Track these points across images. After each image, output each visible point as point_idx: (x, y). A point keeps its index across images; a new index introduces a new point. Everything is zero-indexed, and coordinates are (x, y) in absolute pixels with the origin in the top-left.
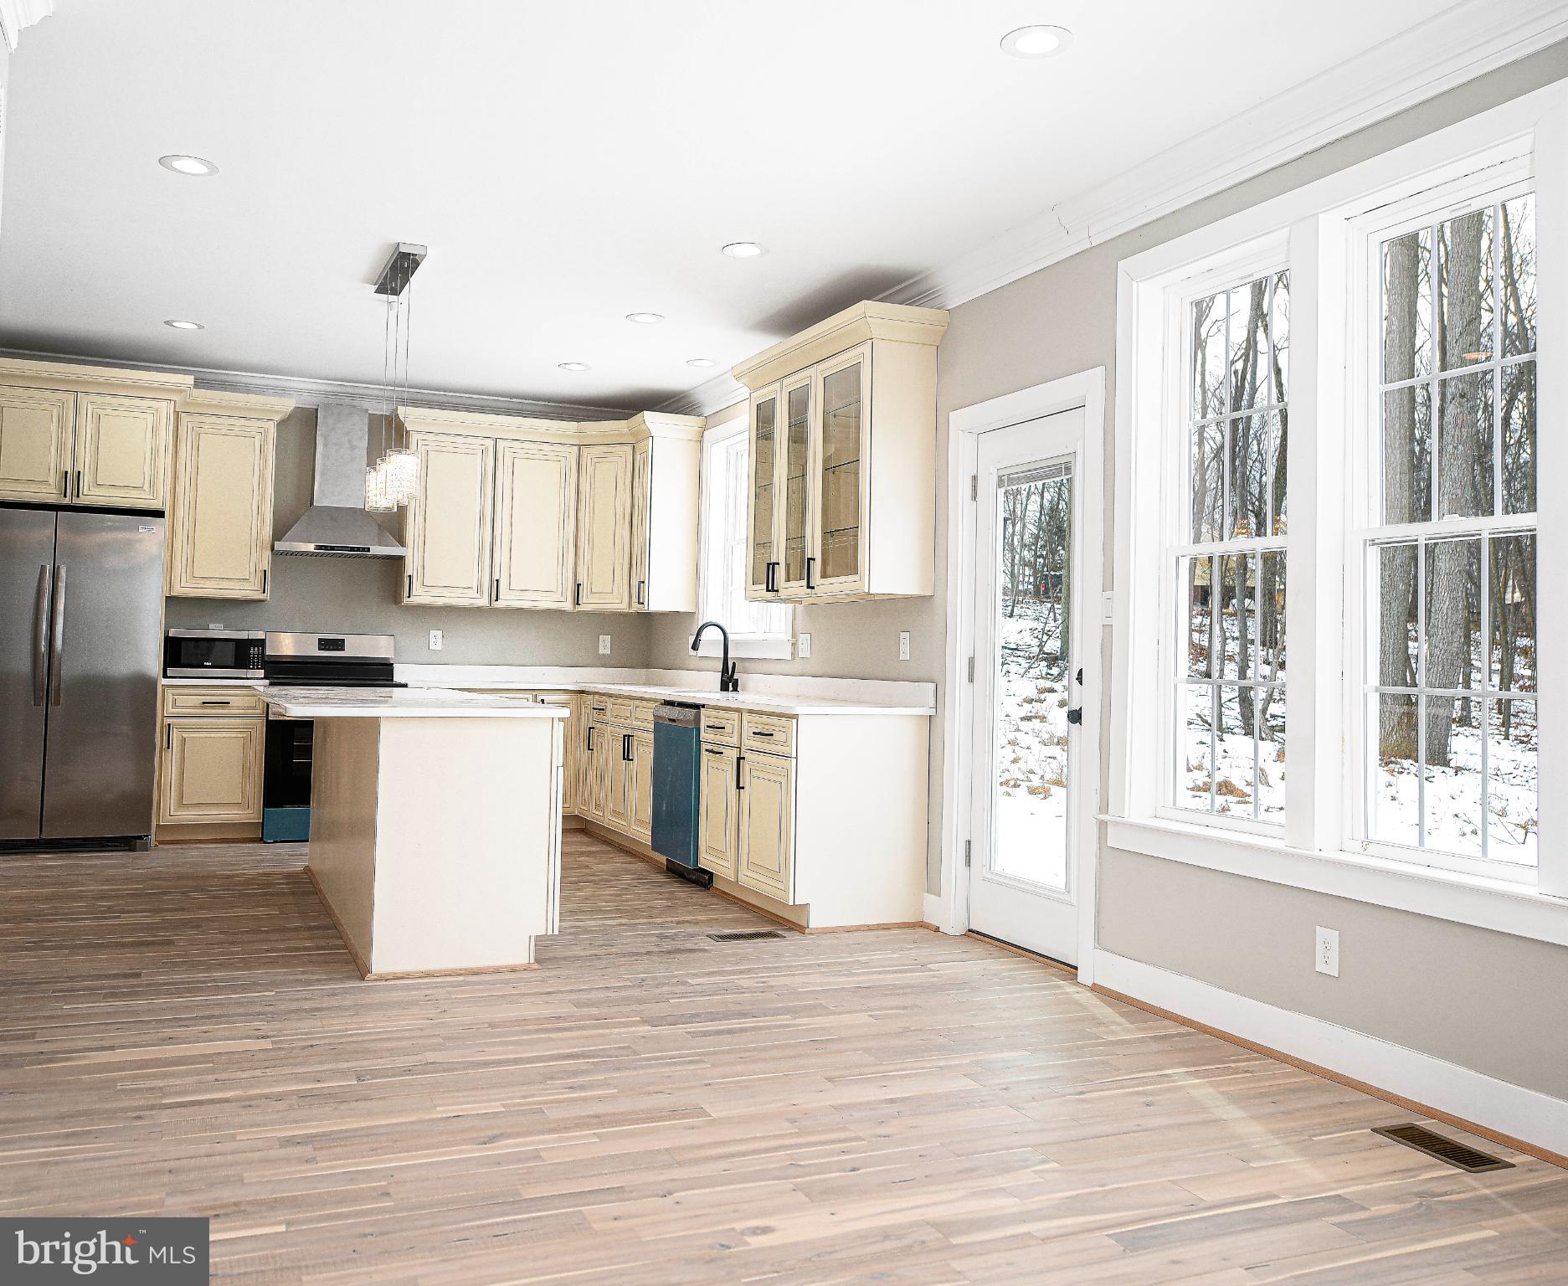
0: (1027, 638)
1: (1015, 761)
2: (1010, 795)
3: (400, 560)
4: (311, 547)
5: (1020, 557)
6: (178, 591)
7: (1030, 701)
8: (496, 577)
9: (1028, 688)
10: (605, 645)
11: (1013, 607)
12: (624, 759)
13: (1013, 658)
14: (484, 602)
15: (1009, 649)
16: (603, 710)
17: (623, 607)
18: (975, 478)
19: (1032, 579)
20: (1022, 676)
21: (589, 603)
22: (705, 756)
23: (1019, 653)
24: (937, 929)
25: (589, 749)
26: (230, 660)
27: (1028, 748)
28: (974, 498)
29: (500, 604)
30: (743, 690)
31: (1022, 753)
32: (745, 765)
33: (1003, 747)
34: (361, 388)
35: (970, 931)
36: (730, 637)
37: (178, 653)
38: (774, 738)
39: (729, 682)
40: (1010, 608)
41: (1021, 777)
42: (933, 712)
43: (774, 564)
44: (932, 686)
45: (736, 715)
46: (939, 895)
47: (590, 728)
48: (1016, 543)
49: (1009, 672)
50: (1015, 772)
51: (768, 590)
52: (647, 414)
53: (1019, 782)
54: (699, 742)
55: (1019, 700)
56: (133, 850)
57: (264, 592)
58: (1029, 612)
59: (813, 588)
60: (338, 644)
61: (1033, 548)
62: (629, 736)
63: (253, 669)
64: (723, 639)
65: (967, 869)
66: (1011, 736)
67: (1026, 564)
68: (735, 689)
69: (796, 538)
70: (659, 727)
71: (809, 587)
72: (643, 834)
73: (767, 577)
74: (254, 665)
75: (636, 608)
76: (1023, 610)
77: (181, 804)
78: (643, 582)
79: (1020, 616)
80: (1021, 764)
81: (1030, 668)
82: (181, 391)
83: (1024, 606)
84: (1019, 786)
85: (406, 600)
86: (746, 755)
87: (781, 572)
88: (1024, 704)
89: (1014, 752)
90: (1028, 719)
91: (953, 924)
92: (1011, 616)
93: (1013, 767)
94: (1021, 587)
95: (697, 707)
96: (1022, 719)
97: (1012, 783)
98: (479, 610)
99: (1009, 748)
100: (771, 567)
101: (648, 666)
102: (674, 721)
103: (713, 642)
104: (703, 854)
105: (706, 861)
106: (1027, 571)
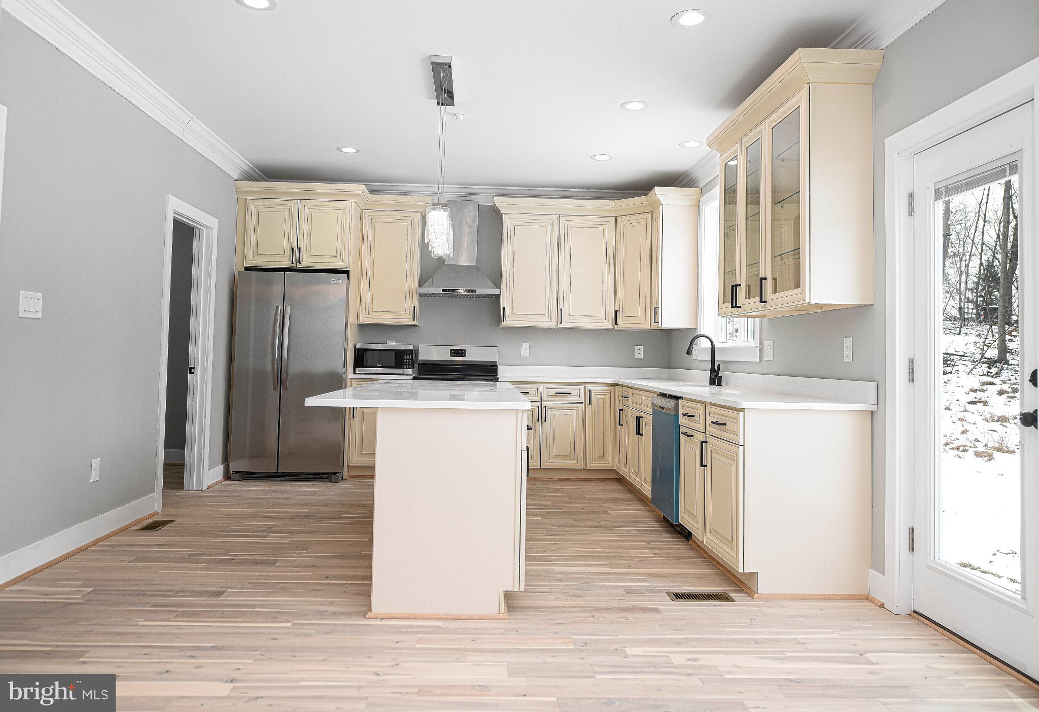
0: (972, 348)
1: (964, 432)
2: (960, 457)
3: (498, 297)
4: (439, 291)
5: (965, 298)
6: (365, 321)
7: (975, 391)
8: (560, 307)
9: (974, 381)
10: (639, 352)
11: (961, 328)
12: (637, 434)
13: (961, 361)
14: (553, 324)
15: (958, 355)
16: (627, 397)
17: (646, 326)
18: (911, 195)
19: (974, 311)
20: (968, 374)
21: (623, 324)
22: (682, 437)
23: (965, 358)
24: (882, 606)
25: (620, 425)
26: (393, 363)
27: (974, 424)
28: (911, 214)
29: (563, 325)
30: (726, 385)
31: (967, 426)
32: (708, 448)
33: (954, 423)
34: (475, 189)
35: (915, 612)
36: (717, 345)
37: (361, 358)
38: (727, 427)
39: (716, 380)
40: (958, 329)
41: (969, 444)
42: (874, 408)
43: (737, 285)
44: (873, 385)
45: (701, 407)
46: (883, 574)
47: (620, 410)
48: (962, 289)
49: (958, 371)
50: (963, 440)
51: (732, 307)
52: (658, 190)
53: (967, 448)
54: (678, 426)
55: (967, 390)
56: (330, 481)
57: (414, 320)
58: (973, 332)
59: (766, 302)
60: (461, 353)
61: (975, 291)
62: (640, 417)
63: (406, 368)
64: (711, 346)
65: (910, 555)
66: (961, 415)
67: (969, 301)
68: (720, 384)
69: (753, 263)
70: (655, 413)
71: (761, 302)
72: (647, 489)
73: (732, 295)
74: (406, 366)
75: (654, 326)
76: (969, 330)
77: (362, 454)
78: (658, 308)
79: (966, 334)
80: (968, 435)
81: (974, 368)
82: (357, 195)
83: (970, 327)
84: (967, 451)
85: (502, 324)
86: (707, 439)
87: (742, 292)
88: (970, 392)
89: (963, 426)
90: (974, 403)
91: (898, 602)
92: (959, 334)
93: (962, 437)
94: (966, 316)
95: (678, 398)
96: (969, 403)
97: (962, 448)
98: (551, 329)
99: (960, 423)
100: (735, 288)
101: (669, 366)
102: (662, 408)
103: (705, 349)
104: (682, 514)
105: (685, 520)
106: (971, 306)
